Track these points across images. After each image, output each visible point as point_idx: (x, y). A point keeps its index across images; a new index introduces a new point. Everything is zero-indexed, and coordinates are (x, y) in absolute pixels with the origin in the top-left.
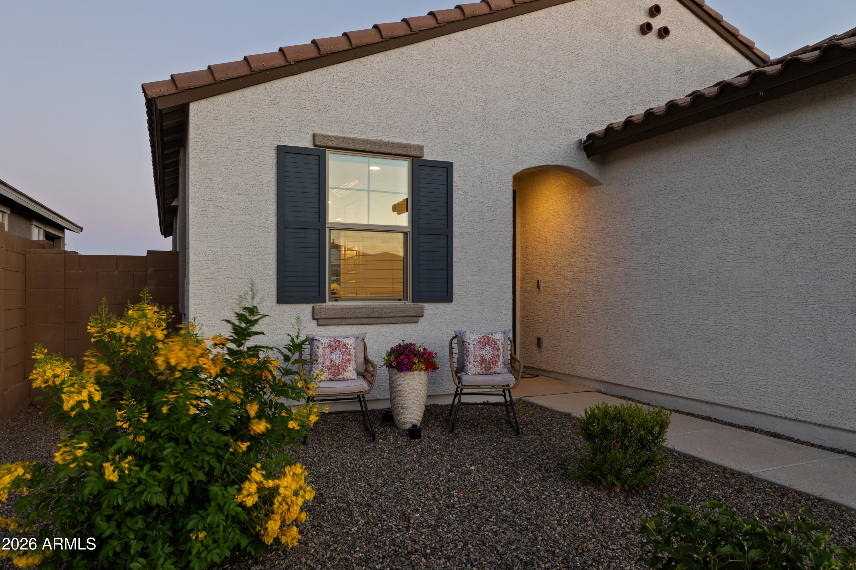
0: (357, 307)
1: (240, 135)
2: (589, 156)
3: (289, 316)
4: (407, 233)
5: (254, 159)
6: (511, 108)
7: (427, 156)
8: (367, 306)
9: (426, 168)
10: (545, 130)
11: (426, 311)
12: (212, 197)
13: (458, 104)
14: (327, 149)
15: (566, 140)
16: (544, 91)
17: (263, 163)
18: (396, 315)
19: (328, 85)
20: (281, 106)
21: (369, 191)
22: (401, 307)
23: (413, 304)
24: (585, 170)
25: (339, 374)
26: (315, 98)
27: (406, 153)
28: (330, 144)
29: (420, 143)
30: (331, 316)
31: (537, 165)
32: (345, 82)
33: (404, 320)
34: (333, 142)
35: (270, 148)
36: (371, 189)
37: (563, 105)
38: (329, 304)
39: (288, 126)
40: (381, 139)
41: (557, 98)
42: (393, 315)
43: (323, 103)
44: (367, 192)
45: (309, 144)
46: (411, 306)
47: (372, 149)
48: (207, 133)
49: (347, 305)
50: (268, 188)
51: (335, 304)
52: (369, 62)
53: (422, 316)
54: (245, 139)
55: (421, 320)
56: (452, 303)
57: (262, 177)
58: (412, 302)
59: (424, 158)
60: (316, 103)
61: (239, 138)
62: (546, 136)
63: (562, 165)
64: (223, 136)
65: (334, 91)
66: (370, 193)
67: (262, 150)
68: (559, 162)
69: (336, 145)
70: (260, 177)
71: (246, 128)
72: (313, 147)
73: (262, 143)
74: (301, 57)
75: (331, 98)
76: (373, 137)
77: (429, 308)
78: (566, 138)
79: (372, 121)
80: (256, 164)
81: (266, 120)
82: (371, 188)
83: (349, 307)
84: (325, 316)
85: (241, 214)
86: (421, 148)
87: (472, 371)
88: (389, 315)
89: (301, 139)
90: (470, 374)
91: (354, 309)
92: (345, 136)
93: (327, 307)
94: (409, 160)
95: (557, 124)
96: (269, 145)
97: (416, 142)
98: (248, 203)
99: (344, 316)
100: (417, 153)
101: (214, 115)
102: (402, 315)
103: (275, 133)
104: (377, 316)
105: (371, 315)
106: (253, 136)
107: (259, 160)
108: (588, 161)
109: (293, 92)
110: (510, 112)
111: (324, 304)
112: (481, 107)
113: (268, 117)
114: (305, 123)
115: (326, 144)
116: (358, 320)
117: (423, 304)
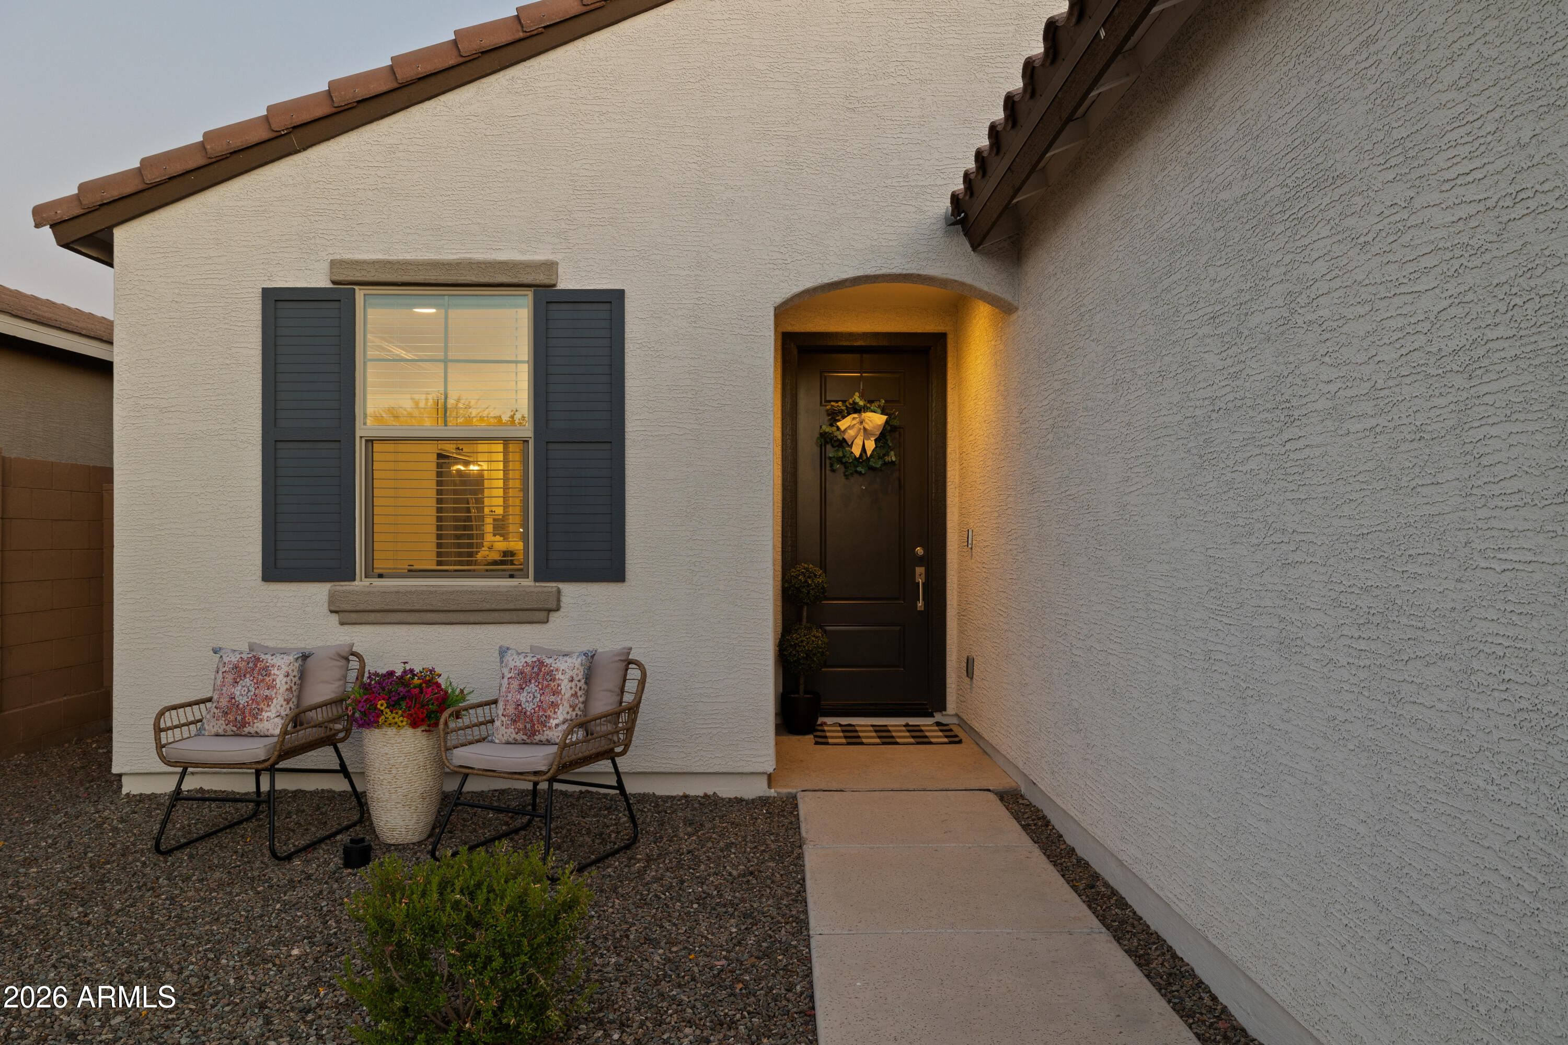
0: (413, 589)
1: (199, 277)
2: (975, 247)
3: (287, 604)
4: (527, 441)
5: (224, 318)
6: (768, 159)
7: (567, 282)
8: (431, 589)
9: (564, 306)
10: (858, 197)
11: (565, 600)
12: (150, 392)
13: (639, 166)
14: (356, 288)
15: (914, 216)
16: (853, 110)
17: (240, 324)
18: (493, 607)
19: (362, 165)
20: (272, 214)
21: (446, 361)
22: (506, 590)
23: (537, 584)
24: (968, 280)
25: (244, 724)
26: (336, 192)
27: (515, 281)
28: (358, 277)
29: (551, 257)
30: (361, 607)
31: (836, 279)
32: (394, 153)
33: (514, 616)
34: (364, 273)
35: (252, 295)
36: (450, 358)
37: (904, 136)
38: (360, 584)
39: (285, 250)
40: (468, 256)
41: (889, 122)
42: (487, 606)
43: (352, 199)
44: (442, 365)
45: (322, 282)
46: (533, 590)
47: (442, 279)
48: (141, 278)
49: (394, 586)
50: (249, 369)
51: (375, 584)
52: (442, 108)
53: (558, 609)
54: (207, 282)
55: (554, 616)
56: (626, 584)
57: (238, 350)
58: (536, 580)
59: (561, 286)
60: (339, 202)
61: (197, 282)
62: (858, 211)
63: (904, 272)
64: (169, 281)
65: (373, 173)
66: (450, 364)
67: (237, 300)
68: (897, 266)
69: (369, 278)
70: (233, 350)
71: (209, 262)
72: (331, 286)
73: (238, 287)
74: (297, 120)
75: (367, 187)
76: (450, 253)
77: (571, 592)
78: (914, 209)
79: (449, 224)
80: (226, 326)
81: (244, 243)
82: (452, 355)
83: (396, 589)
84: (348, 607)
85: (201, 418)
86: (551, 266)
87: (500, 736)
88: (479, 608)
89: (308, 272)
90: (497, 741)
91: (405, 593)
92: (395, 258)
93: (357, 589)
94: (530, 294)
95: (889, 182)
96: (250, 290)
97: (542, 255)
98: (213, 398)
99: (386, 607)
100: (541, 278)
101: (153, 245)
102: (507, 607)
103: (262, 266)
104: (452, 608)
105: (440, 605)
106: (221, 276)
107: (233, 319)
108: (975, 258)
109: (294, 185)
110: (767, 169)
111: (353, 583)
112: (694, 166)
113: (249, 238)
114: (318, 242)
115: (350, 278)
116: (417, 615)
117: (561, 586)
